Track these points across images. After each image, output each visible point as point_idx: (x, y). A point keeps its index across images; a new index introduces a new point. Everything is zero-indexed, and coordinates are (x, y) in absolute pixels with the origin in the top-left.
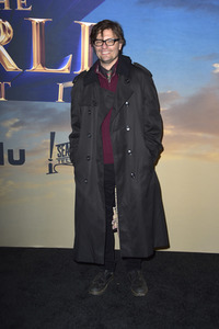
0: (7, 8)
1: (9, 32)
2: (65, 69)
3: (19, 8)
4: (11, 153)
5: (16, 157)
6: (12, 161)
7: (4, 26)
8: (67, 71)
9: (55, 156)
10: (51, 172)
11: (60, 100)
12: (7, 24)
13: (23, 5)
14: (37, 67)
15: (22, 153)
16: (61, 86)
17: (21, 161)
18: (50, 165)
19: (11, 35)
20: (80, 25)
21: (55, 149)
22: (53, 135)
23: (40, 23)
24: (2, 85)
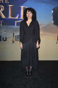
0: (3, 2)
2: (17, 18)
3: (6, 2)
4: (3, 38)
5: (5, 39)
6: (3, 40)
7: (2, 7)
8: (18, 18)
9: (14, 39)
10: (13, 43)
11: (16, 25)
12: (3, 6)
13: (7, 2)
14: (10, 17)
15: (6, 38)
16: (16, 22)
17: (6, 40)
18: (13, 41)
19: (4, 9)
20: (21, 7)
21: (14, 37)
22: (14, 34)
23: (11, 6)
24: (1, 21)
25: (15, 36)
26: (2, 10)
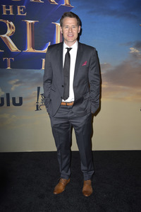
0: (11, 14)
1: (13, 28)
2: (45, 51)
3: (19, 14)
4: (14, 99)
5: (17, 102)
6: (15, 104)
7: (10, 25)
10: (37, 109)
11: (43, 68)
12: (11, 23)
13: (21, 12)
14: (29, 49)
15: (21, 99)
16: (44, 60)
17: (21, 104)
18: (37, 106)
19: (14, 30)
20: (55, 25)
21: (40, 97)
23: (32, 23)
24: (9, 60)
25: (42, 95)
26: (9, 32)
